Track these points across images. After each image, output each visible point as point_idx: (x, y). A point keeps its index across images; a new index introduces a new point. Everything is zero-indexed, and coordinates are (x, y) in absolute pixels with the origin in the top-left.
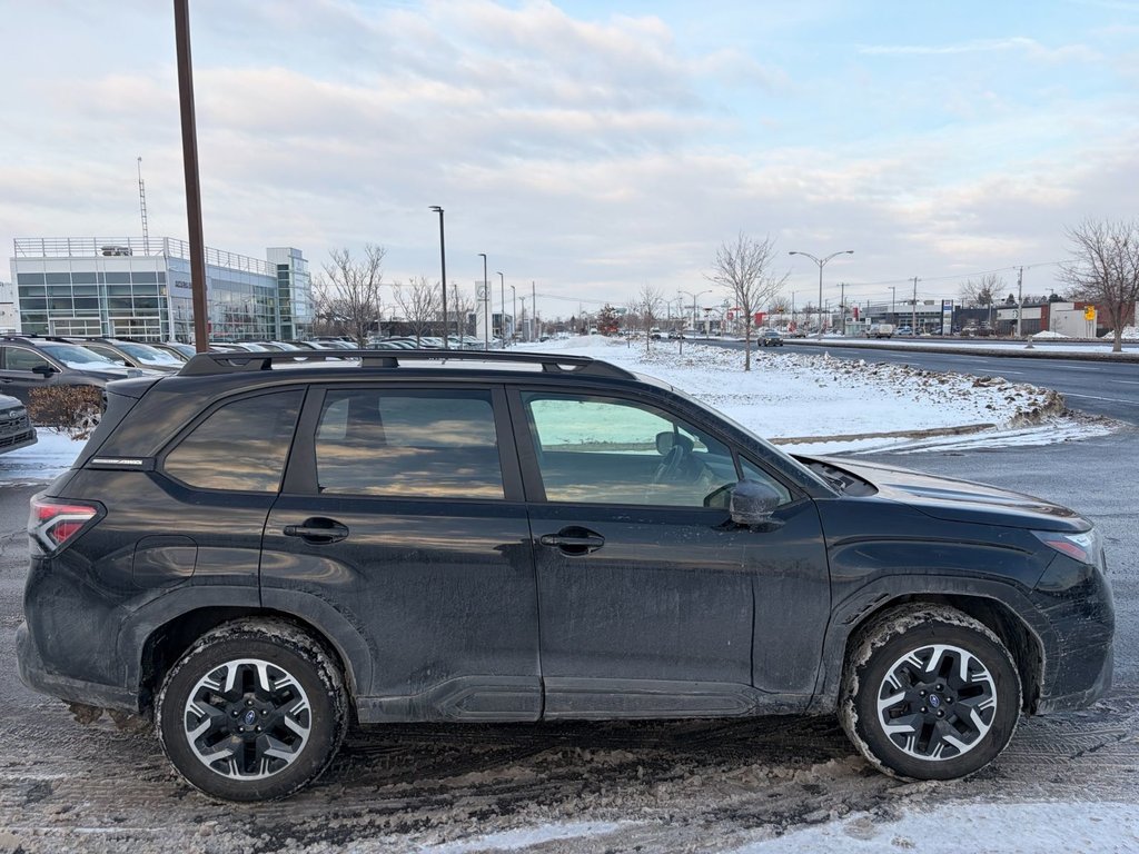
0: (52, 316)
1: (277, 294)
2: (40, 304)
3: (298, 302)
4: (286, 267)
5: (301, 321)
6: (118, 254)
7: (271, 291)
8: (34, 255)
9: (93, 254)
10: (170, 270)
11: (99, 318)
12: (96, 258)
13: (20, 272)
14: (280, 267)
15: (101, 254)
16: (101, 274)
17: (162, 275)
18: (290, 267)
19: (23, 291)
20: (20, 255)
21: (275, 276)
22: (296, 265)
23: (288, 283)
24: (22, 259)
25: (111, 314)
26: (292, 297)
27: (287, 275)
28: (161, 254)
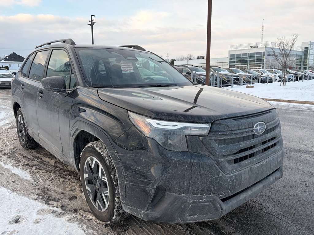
0: (236, 65)
1: (303, 57)
2: (234, 62)
3: (310, 59)
4: (308, 48)
5: (310, 65)
6: (254, 48)
7: (301, 56)
8: (234, 50)
9: (247, 48)
10: (266, 51)
11: (246, 65)
12: (248, 49)
13: (230, 54)
14: (305, 48)
15: (250, 48)
16: (248, 53)
17: (264, 52)
18: (309, 48)
19: (231, 59)
20: (231, 50)
21: (304, 51)
22: (311, 47)
23: (307, 53)
24: (231, 51)
25: (250, 64)
26: (308, 57)
27: (307, 51)
28: (265, 47)
